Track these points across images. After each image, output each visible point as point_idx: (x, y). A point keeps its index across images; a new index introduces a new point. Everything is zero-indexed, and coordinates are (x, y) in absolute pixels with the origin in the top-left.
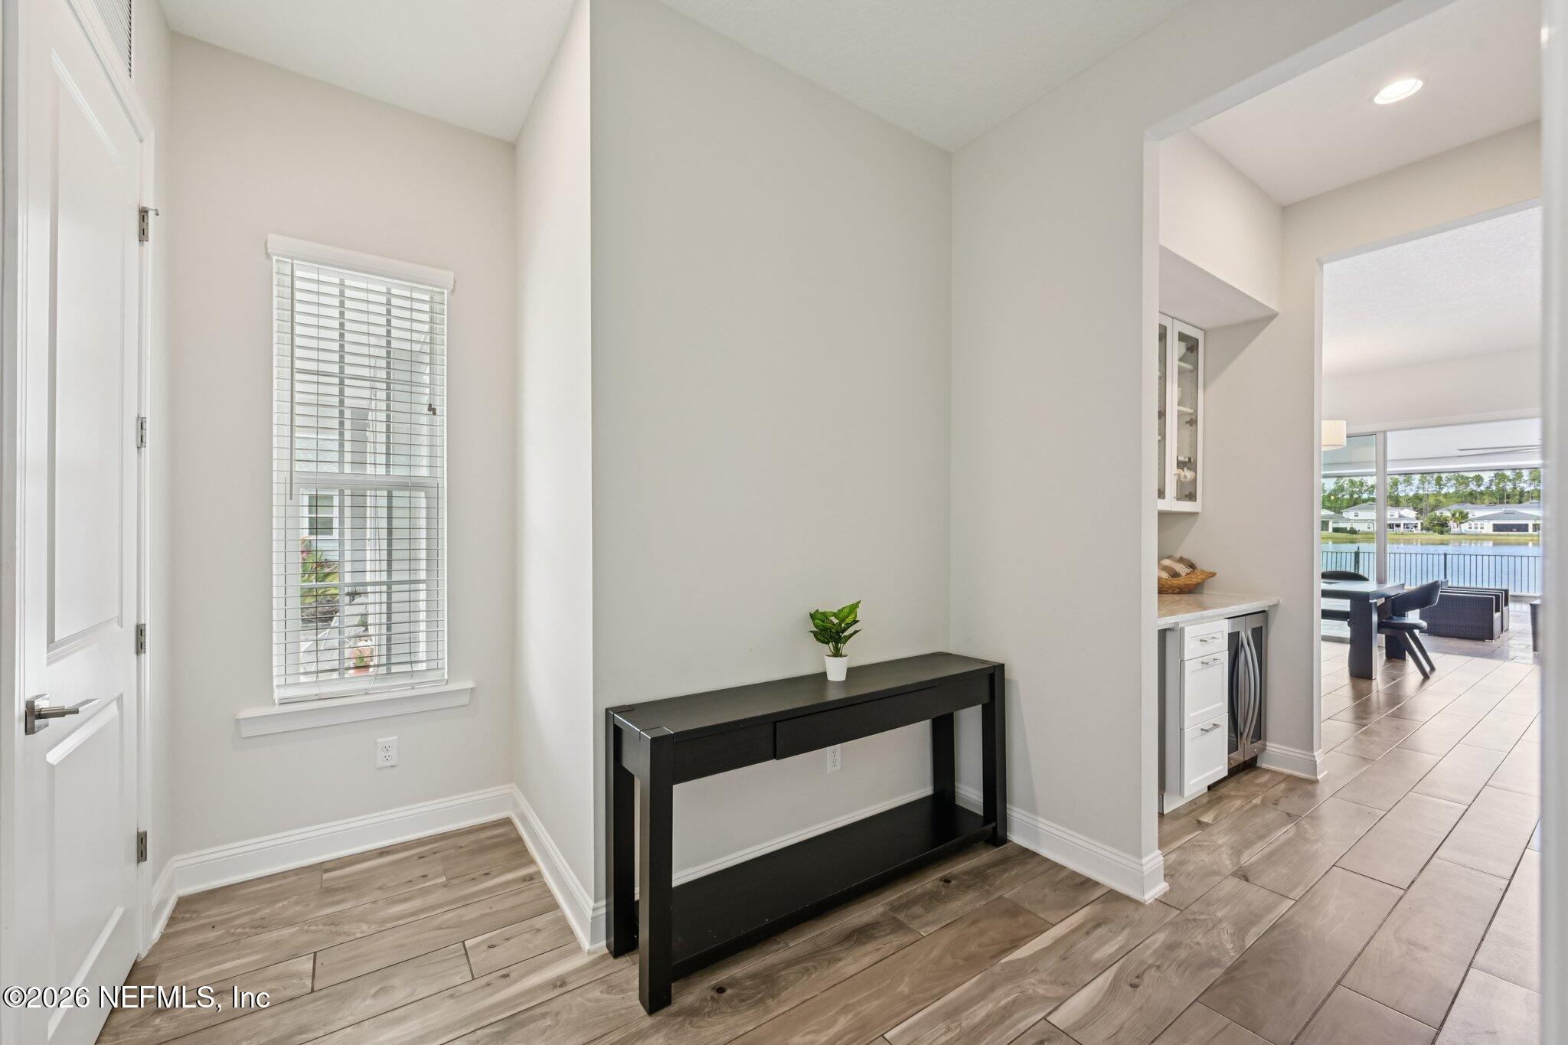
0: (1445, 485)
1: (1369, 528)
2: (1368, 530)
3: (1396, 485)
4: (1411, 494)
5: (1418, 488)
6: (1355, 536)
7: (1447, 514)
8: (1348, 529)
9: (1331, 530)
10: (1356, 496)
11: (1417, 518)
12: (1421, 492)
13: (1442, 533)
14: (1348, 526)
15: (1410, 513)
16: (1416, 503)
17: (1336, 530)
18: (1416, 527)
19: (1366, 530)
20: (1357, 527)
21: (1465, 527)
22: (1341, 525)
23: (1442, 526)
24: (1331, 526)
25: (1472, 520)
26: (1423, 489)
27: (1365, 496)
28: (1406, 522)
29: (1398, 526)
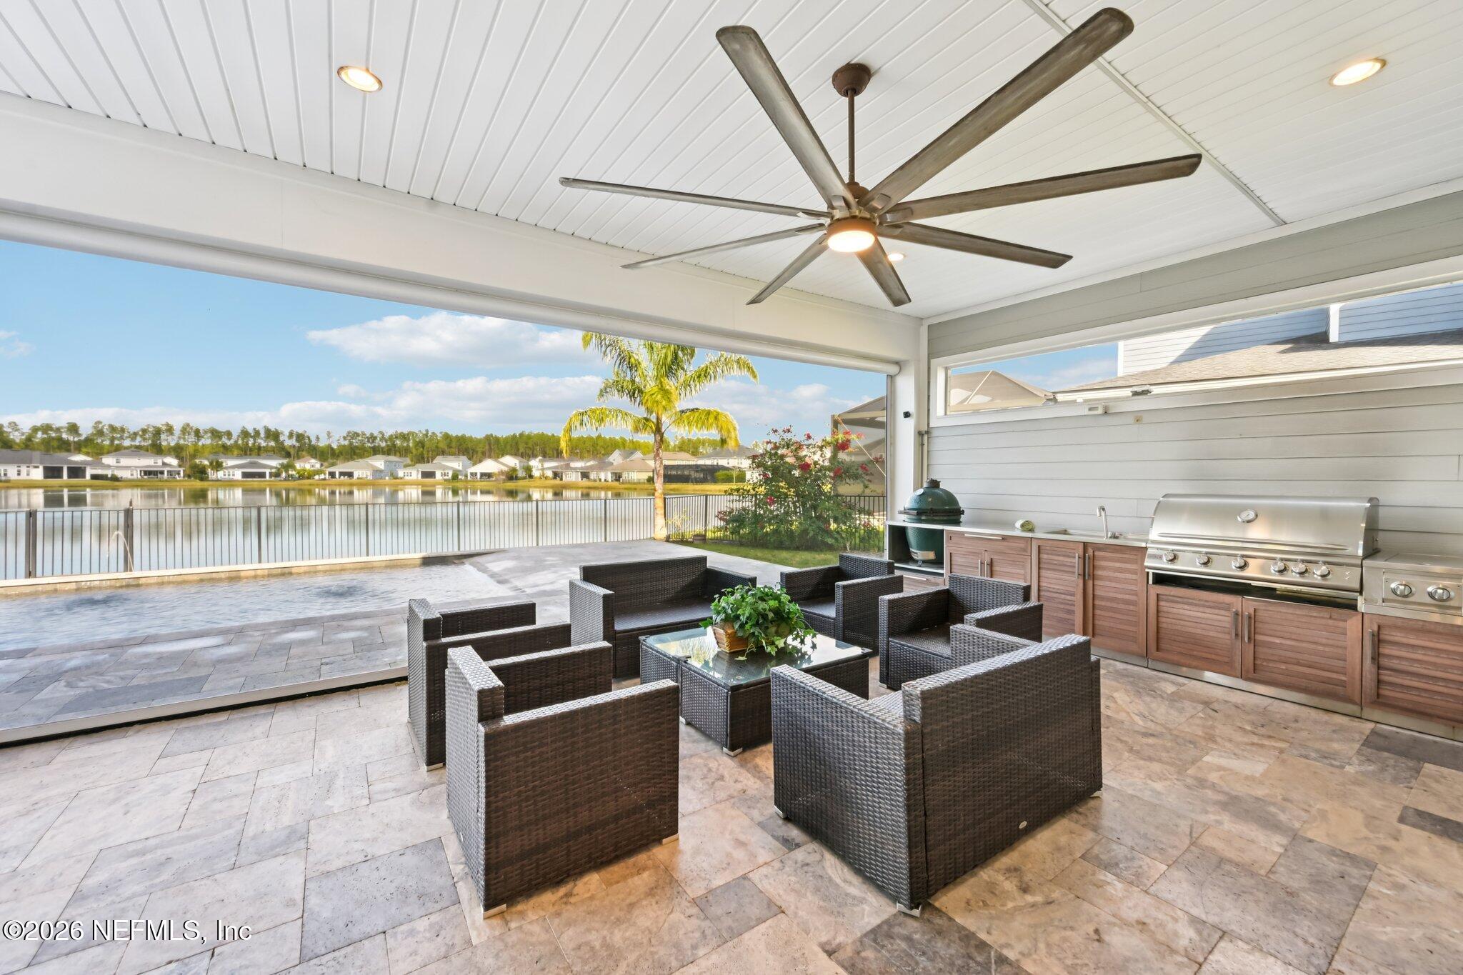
0: (202, 437)
1: (132, 475)
2: (132, 477)
3: (160, 434)
4: (173, 444)
5: (179, 438)
6: (117, 483)
7: (206, 463)
8: (109, 476)
9: (88, 477)
10: (117, 442)
11: (180, 466)
12: (182, 442)
13: (202, 479)
14: (109, 473)
15: (173, 461)
16: (177, 451)
17: (94, 477)
18: (179, 474)
19: (130, 477)
20: (119, 474)
21: (220, 474)
22: (99, 472)
23: (200, 473)
24: (89, 472)
25: (226, 468)
26: (184, 439)
27: (127, 443)
28: (169, 469)
29: (162, 473)
